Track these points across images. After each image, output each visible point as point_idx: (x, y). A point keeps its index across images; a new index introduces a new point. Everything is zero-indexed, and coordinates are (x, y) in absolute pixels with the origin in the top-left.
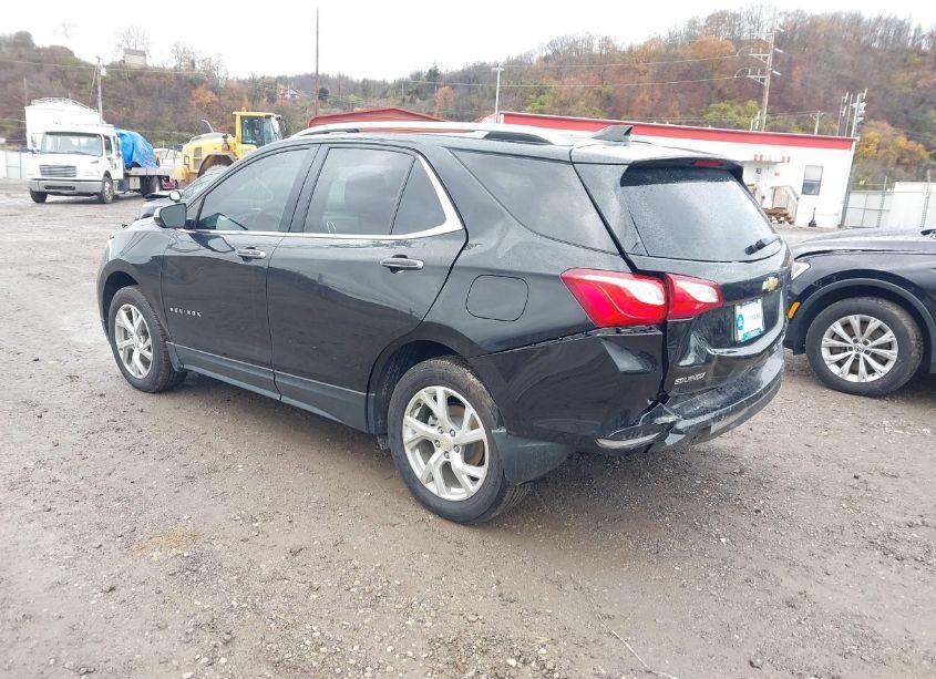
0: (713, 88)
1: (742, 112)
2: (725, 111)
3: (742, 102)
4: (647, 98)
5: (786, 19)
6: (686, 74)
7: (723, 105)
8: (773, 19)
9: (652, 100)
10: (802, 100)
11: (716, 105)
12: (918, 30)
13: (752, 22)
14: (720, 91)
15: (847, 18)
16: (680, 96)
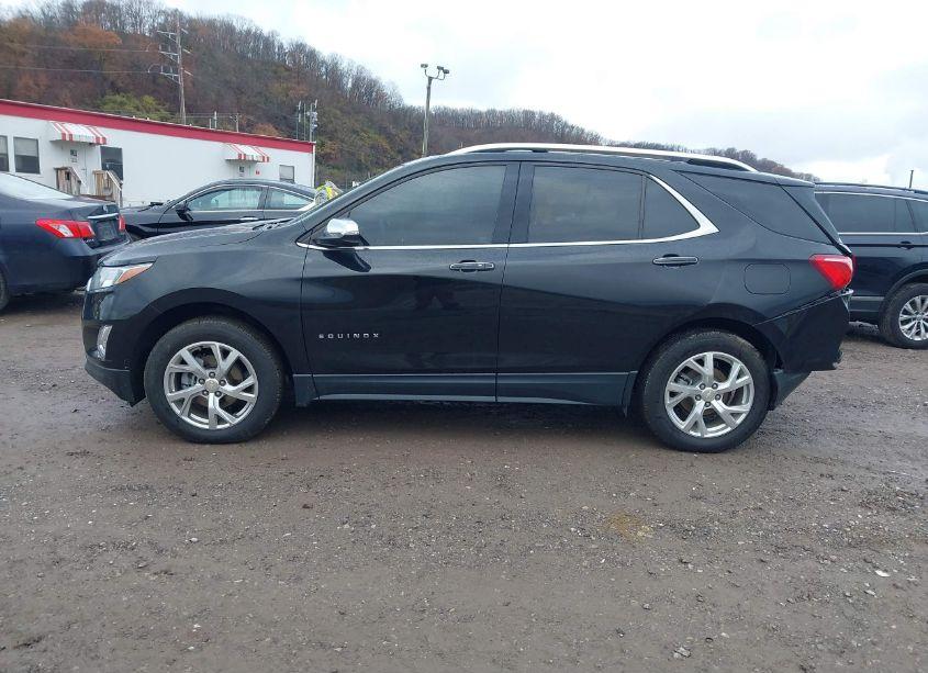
0: (105, 79)
1: (141, 107)
2: (122, 104)
3: (138, 96)
4: (31, 83)
5: (166, 20)
6: (72, 61)
7: (118, 98)
8: (154, 18)
9: (38, 85)
10: (196, 101)
11: (111, 97)
12: (281, 47)
13: (132, 16)
14: (112, 83)
15: (221, 26)
16: (71, 84)
